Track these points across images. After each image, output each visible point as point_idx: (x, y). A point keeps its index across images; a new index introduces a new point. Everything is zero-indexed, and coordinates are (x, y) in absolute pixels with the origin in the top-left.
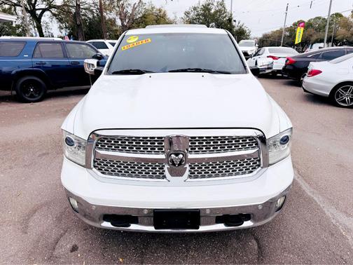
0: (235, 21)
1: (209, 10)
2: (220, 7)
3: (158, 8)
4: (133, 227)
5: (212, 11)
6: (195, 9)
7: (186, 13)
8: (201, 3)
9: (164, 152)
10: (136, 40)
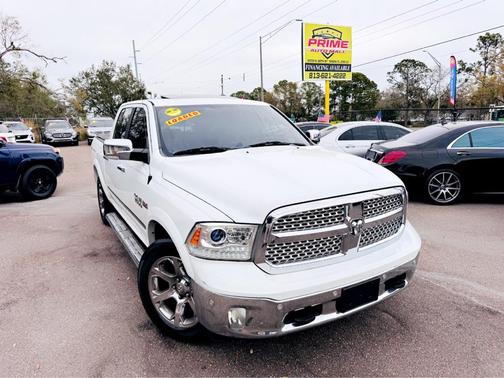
0: (149, 93)
1: (109, 78)
2: (125, 75)
3: (31, 70)
4: (319, 319)
5: (114, 79)
6: (87, 75)
7: (73, 81)
8: (96, 68)
9: (343, 222)
10: (179, 112)
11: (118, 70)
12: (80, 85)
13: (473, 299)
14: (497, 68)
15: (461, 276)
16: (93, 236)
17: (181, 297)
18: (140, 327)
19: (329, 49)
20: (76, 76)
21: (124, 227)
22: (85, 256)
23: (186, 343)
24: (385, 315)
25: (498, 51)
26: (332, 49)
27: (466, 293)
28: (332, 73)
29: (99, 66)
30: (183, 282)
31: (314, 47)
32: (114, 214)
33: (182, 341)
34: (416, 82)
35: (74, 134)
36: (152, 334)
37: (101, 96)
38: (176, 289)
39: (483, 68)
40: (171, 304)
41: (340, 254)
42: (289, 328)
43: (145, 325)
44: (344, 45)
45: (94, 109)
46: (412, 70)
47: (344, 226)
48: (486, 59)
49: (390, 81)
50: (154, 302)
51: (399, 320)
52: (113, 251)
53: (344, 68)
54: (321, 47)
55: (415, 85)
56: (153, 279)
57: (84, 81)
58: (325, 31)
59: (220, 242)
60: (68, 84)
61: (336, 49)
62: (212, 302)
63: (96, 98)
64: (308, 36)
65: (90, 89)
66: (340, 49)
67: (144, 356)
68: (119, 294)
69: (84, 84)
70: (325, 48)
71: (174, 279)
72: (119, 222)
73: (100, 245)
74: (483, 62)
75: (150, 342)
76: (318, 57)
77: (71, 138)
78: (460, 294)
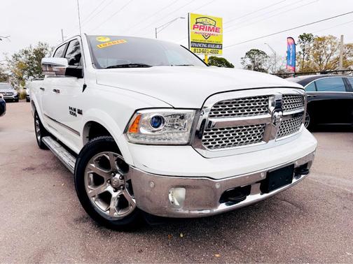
6: (26, 52)
7: (16, 57)
8: (33, 47)
9: (267, 112)
10: (108, 39)
11: (50, 49)
12: (20, 59)
13: (346, 189)
14: (311, 56)
15: (331, 175)
16: (31, 157)
17: (116, 190)
18: (76, 220)
19: (207, 32)
20: (17, 52)
21: (58, 145)
22: (24, 170)
23: (120, 231)
24: (285, 203)
25: (311, 45)
26: (209, 32)
27: (339, 186)
28: (210, 50)
29: (35, 46)
30: (118, 176)
31: (197, 30)
32: (49, 137)
33: (117, 230)
34: (260, 64)
35: (15, 93)
36: (88, 226)
37: (37, 68)
38: (110, 183)
39: (302, 55)
40: (106, 198)
41: (263, 142)
42: (223, 207)
43: (81, 219)
44: (217, 30)
45: (31, 77)
46: (257, 57)
47: (268, 116)
48: (304, 50)
49: (243, 63)
50: (90, 196)
51: (297, 206)
52: (48, 166)
53: (218, 46)
54: (201, 31)
55: (259, 67)
56: (89, 174)
57: (24, 57)
58: (204, 19)
59: (160, 128)
60: (11, 58)
61: (212, 33)
62: (152, 185)
63: (33, 70)
64: (193, 23)
65: (28, 63)
66: (215, 33)
67: (81, 244)
68: (55, 197)
69: (24, 59)
70: (204, 32)
71: (110, 174)
72: (54, 142)
73: (37, 162)
74: (302, 52)
75: (86, 232)
76: (200, 38)
77: (13, 96)
78: (335, 186)
